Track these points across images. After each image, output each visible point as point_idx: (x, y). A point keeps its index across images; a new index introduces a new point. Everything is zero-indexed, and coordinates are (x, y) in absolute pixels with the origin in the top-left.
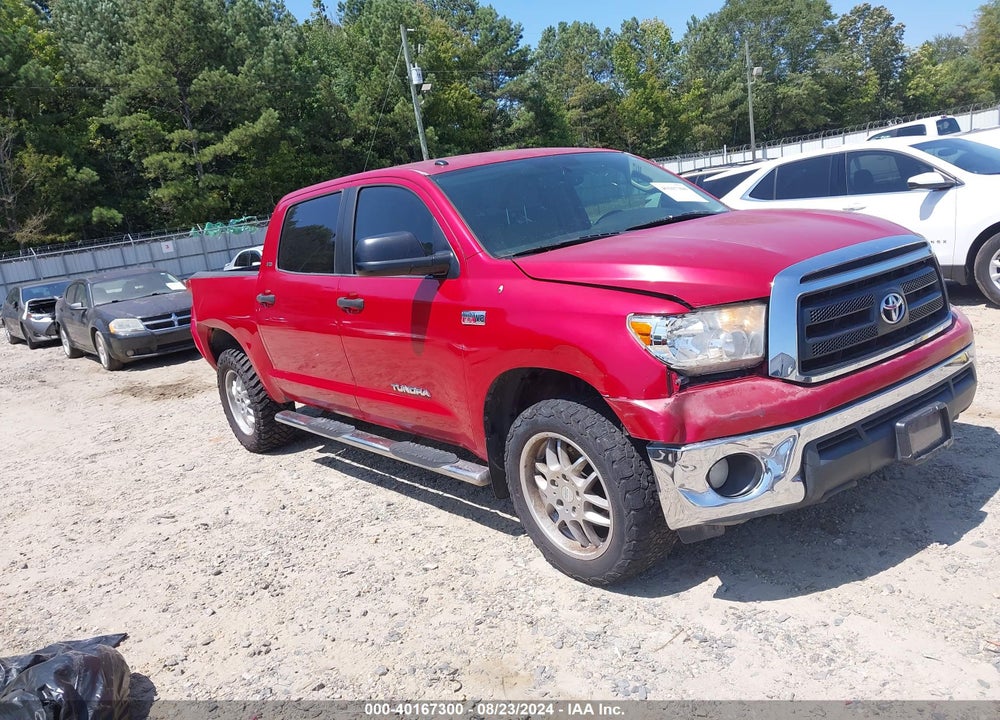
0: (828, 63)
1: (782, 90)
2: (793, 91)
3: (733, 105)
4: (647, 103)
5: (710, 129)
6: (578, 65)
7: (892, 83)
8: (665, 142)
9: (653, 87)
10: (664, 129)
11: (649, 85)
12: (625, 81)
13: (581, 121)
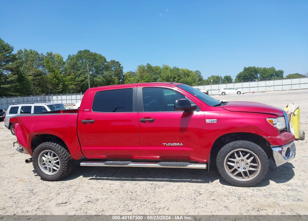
0: (106, 73)
1: (95, 79)
2: (98, 80)
3: (82, 81)
4: (56, 77)
5: (74, 87)
6: (32, 63)
7: (120, 81)
8: (61, 89)
9: (57, 73)
10: (61, 86)
11: (56, 72)
12: (48, 70)
13: (33, 80)
